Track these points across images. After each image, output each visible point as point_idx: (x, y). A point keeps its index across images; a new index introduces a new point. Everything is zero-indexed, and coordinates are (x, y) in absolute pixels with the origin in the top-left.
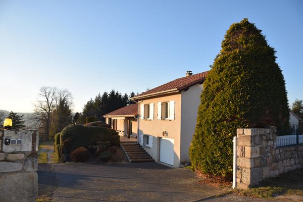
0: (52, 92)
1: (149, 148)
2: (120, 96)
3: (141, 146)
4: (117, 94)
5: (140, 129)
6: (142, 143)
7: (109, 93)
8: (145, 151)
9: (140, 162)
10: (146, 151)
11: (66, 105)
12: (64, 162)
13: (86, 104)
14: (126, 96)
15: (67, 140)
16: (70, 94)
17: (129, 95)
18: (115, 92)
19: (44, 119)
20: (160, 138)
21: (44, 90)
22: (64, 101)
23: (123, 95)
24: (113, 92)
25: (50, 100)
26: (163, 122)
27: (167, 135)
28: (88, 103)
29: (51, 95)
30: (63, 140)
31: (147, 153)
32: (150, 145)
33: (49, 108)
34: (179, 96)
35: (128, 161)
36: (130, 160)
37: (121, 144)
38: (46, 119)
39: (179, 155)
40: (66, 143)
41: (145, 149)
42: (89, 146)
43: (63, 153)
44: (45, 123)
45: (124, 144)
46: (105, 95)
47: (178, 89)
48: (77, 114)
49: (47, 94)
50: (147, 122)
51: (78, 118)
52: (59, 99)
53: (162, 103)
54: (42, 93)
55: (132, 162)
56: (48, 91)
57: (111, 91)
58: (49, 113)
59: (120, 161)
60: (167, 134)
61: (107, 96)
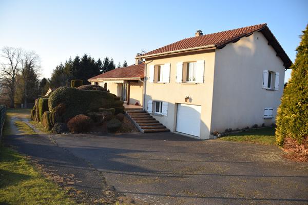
0: (17, 53)
1: (162, 116)
2: (93, 61)
3: (149, 114)
4: (90, 58)
5: (147, 94)
6: (150, 110)
7: (81, 57)
8: (155, 119)
9: (153, 132)
10: (157, 120)
11: (32, 69)
12: (60, 133)
13: (55, 68)
14: (99, 61)
15: (59, 106)
16: (38, 57)
17: (103, 60)
18: (88, 57)
19: (8, 84)
20: (177, 104)
21: (7, 51)
22: (30, 64)
23: (96, 60)
24: (86, 57)
25: (15, 63)
26: (185, 86)
27: (190, 102)
28: (57, 68)
29: (16, 56)
30: (53, 107)
31: (158, 122)
32: (164, 112)
33: (14, 71)
34: (213, 54)
35: (139, 131)
36: (143, 131)
37: (126, 112)
38: (11, 84)
39: (208, 124)
40: (59, 110)
41: (154, 117)
42: (89, 113)
43: (56, 122)
44: (9, 88)
45: (130, 111)
46: (77, 59)
47: (216, 46)
48: (44, 79)
49: (11, 56)
50: (158, 86)
51: (45, 83)
52: (24, 61)
53: (183, 63)
54: (4, 54)
55: (145, 132)
56: (11, 52)
57: (83, 55)
58: (13, 78)
59: (130, 132)
60: (191, 100)
61: (79, 60)
